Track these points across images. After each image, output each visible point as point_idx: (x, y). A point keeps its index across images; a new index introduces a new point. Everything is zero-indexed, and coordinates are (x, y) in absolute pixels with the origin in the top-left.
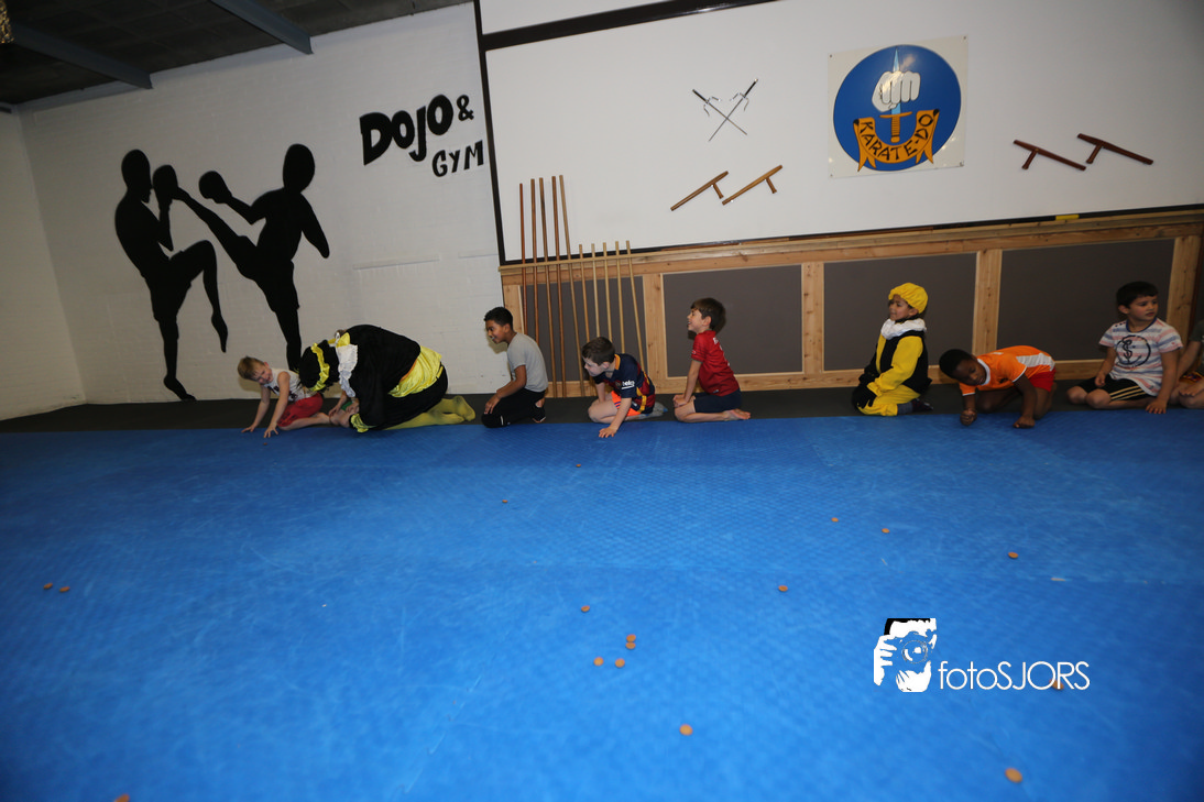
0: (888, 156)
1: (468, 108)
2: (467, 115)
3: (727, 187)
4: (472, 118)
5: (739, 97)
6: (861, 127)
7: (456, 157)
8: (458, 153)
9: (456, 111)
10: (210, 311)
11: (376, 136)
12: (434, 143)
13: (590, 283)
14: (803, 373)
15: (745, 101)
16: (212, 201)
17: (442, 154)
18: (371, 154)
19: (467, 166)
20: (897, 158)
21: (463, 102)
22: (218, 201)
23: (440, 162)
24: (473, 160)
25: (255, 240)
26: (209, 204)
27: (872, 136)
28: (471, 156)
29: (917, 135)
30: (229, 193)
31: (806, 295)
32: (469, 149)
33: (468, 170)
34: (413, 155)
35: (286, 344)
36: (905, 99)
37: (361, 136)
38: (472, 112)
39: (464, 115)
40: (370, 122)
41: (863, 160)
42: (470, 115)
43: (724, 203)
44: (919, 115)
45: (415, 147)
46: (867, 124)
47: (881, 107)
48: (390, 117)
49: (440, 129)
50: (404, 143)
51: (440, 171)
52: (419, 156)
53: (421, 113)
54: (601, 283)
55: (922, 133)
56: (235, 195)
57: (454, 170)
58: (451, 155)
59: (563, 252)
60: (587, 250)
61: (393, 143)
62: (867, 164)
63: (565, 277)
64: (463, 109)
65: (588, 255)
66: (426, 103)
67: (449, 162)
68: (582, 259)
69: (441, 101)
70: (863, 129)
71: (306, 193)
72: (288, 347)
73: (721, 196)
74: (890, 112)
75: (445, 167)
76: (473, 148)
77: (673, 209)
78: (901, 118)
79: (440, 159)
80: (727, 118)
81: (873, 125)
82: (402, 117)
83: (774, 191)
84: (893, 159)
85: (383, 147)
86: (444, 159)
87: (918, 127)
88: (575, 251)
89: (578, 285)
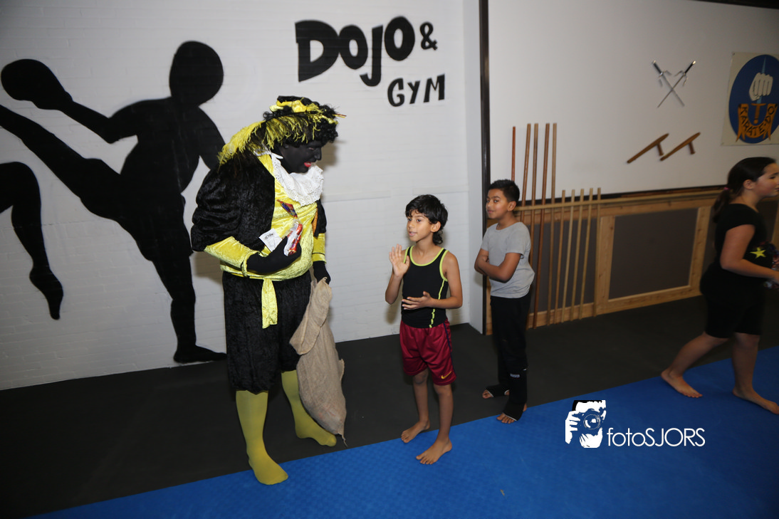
0: (751, 132)
1: (432, 37)
2: (429, 44)
3: (667, 147)
4: (435, 48)
5: (680, 75)
6: (742, 110)
7: (415, 88)
8: (418, 84)
9: (419, 38)
10: (27, 263)
11: (316, 49)
12: (391, 68)
13: (567, 223)
14: (688, 286)
15: (683, 79)
16: (30, 104)
17: (399, 82)
18: (308, 70)
19: (427, 99)
20: (755, 135)
21: (427, 29)
22: (42, 104)
23: (396, 91)
24: (434, 94)
25: (117, 164)
26: (26, 109)
27: (746, 117)
28: (432, 88)
29: (766, 120)
30: (68, 97)
31: (699, 230)
32: (429, 82)
33: (427, 104)
34: (364, 78)
35: (170, 300)
36: (764, 94)
37: (296, 46)
38: (435, 42)
39: (427, 44)
40: (308, 31)
41: (739, 135)
42: (433, 45)
43: (662, 159)
44: (769, 105)
45: (367, 68)
46: (745, 108)
47: (753, 98)
48: (338, 29)
49: (400, 54)
50: (354, 63)
51: (397, 100)
52: (373, 80)
53: (377, 32)
54: (575, 222)
55: (768, 119)
56: (78, 98)
57: (413, 101)
58: (410, 84)
59: (548, 196)
60: (568, 194)
61: (340, 61)
62: (741, 138)
63: (547, 219)
64: (426, 37)
65: (568, 199)
66: (385, 23)
67: (407, 92)
68: (563, 204)
69: (400, 23)
70: (742, 112)
71: (208, 108)
72: (173, 305)
73: (661, 152)
74: (756, 101)
75: (402, 97)
76: (435, 81)
77: (629, 162)
78: (761, 107)
79: (397, 86)
80: (672, 90)
81: (747, 110)
82: (353, 32)
83: (692, 152)
84: (753, 136)
85: (325, 63)
86: (401, 87)
87: (767, 115)
88: (558, 195)
89: (557, 224)
